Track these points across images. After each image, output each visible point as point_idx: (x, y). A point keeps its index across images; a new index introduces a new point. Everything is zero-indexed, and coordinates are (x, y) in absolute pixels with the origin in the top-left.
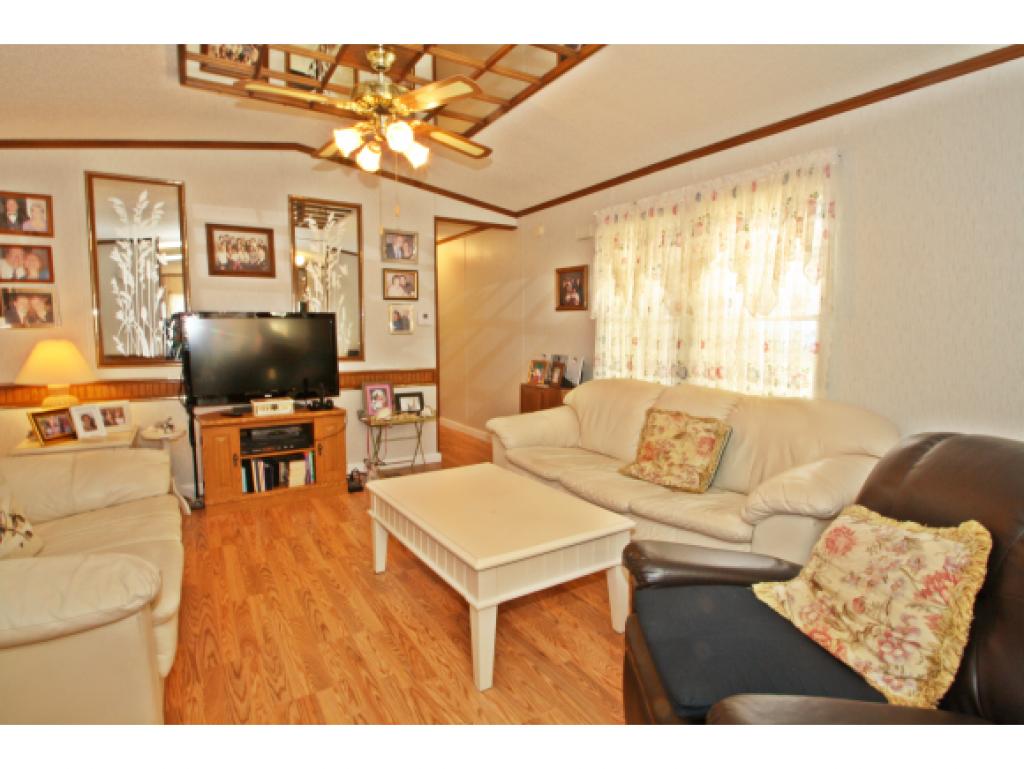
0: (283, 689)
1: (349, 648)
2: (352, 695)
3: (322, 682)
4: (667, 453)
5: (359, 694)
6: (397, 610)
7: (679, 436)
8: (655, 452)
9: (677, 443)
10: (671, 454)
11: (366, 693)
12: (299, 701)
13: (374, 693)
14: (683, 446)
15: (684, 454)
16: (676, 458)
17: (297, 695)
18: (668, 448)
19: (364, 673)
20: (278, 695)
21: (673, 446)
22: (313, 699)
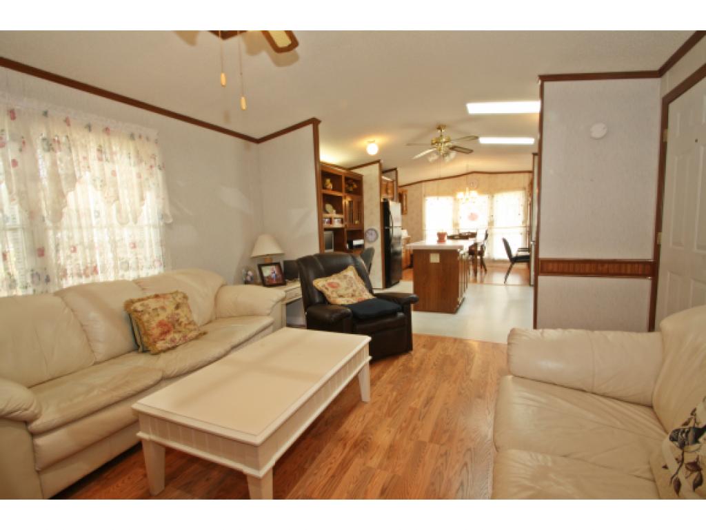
0: (442, 456)
1: (389, 458)
2: (414, 429)
3: (420, 446)
4: (178, 320)
5: (411, 428)
6: (329, 469)
7: (178, 307)
8: (170, 325)
9: (179, 311)
10: (180, 320)
11: (407, 427)
12: (438, 444)
13: (404, 425)
14: (183, 311)
15: (186, 316)
16: (184, 320)
17: (437, 446)
18: (177, 317)
19: (398, 437)
20: (446, 453)
21: (178, 314)
22: (431, 440)
